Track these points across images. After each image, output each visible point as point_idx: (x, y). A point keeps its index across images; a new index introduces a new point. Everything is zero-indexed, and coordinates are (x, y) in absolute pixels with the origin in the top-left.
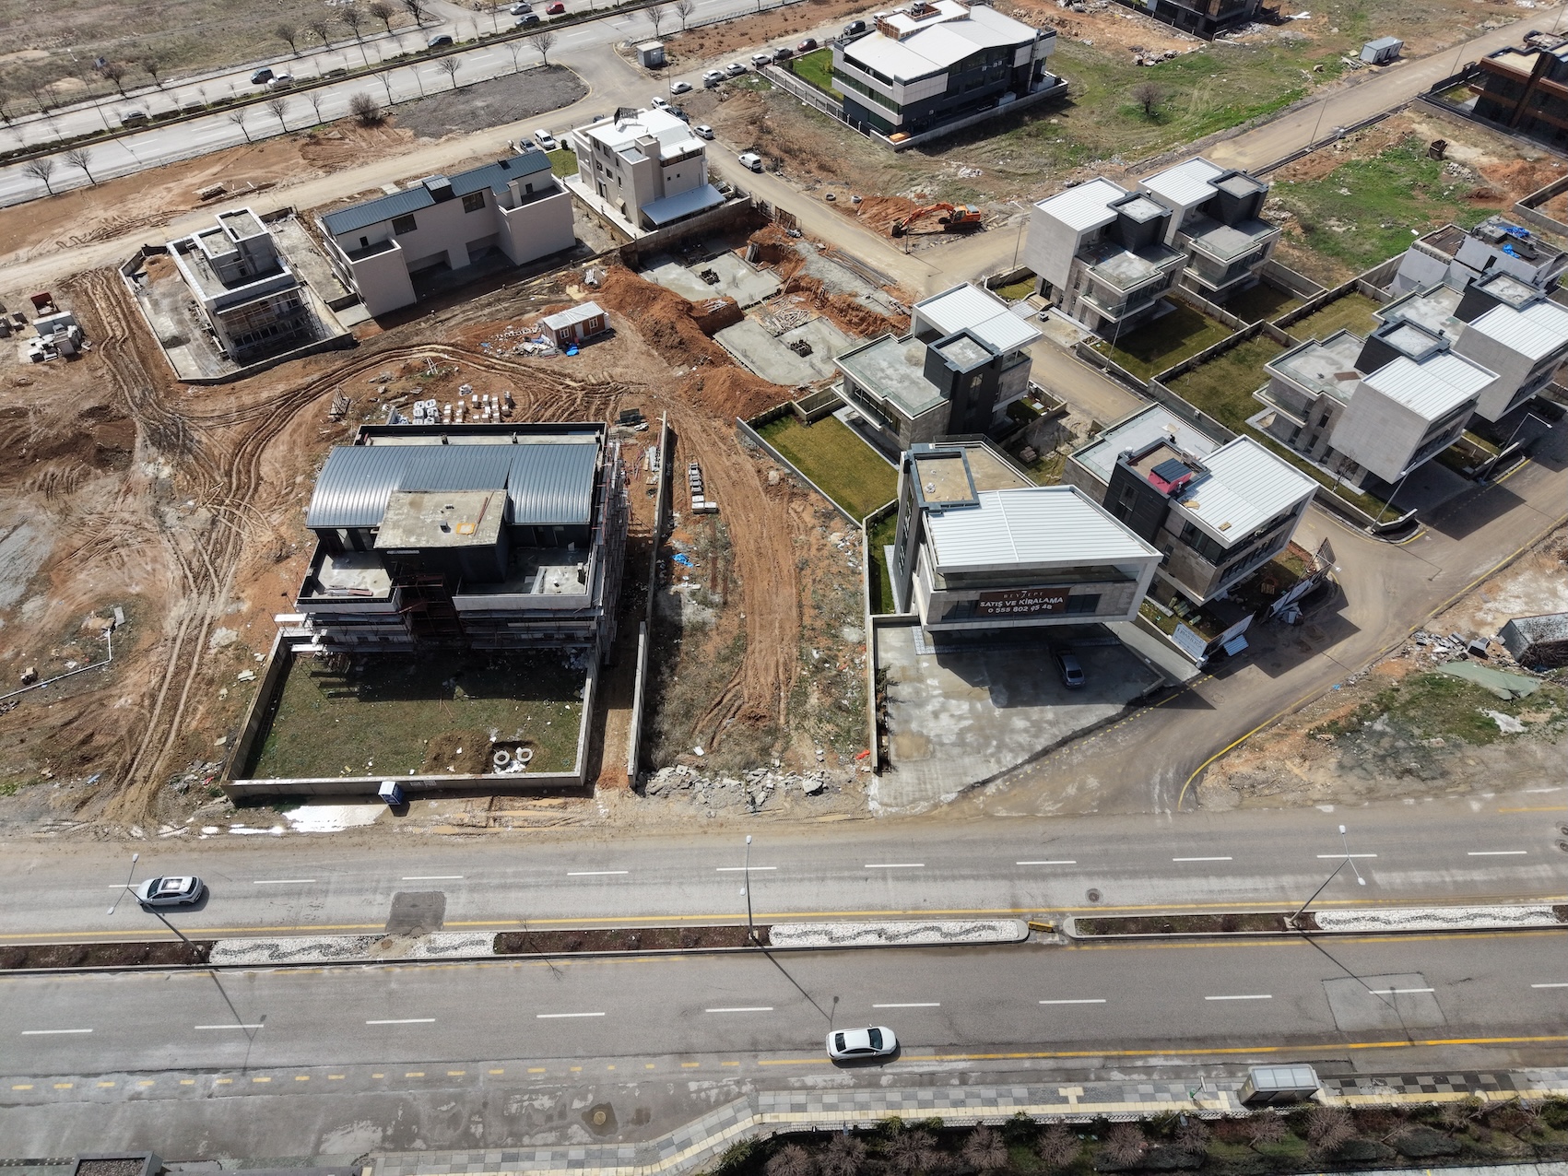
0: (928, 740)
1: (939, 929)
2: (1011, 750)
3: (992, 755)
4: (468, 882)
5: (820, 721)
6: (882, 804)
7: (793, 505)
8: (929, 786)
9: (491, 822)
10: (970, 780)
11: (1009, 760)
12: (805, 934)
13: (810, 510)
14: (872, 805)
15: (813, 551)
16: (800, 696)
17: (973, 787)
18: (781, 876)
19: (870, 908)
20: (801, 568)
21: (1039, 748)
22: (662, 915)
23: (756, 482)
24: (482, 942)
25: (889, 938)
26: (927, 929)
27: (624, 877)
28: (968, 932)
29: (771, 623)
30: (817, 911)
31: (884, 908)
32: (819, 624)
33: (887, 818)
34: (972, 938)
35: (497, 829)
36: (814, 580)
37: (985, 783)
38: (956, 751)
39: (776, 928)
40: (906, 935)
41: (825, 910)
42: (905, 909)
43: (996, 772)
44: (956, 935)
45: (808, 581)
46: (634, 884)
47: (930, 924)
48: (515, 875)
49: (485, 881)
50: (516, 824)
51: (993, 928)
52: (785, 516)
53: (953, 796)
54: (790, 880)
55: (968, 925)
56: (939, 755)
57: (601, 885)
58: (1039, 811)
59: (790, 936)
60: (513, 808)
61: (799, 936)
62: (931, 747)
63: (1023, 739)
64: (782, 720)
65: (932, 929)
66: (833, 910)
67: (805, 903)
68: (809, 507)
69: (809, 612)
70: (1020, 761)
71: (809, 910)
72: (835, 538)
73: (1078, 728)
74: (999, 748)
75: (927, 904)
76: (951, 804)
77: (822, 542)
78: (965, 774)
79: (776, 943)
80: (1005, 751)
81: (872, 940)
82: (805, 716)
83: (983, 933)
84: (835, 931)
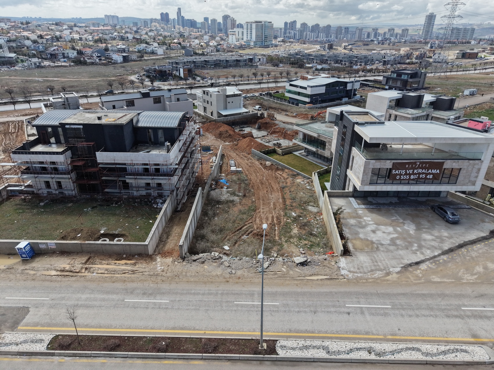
0: (372, 242)
1: (418, 350)
2: (429, 249)
3: (417, 250)
4: (51, 302)
5: (300, 240)
6: (350, 272)
7: (278, 172)
8: (380, 264)
9: (83, 270)
10: (407, 262)
11: (429, 253)
12: (307, 348)
14: (343, 272)
15: (289, 184)
16: (287, 228)
17: (410, 265)
18: (283, 309)
19: (355, 332)
20: (284, 187)
21: (446, 248)
23: (260, 166)
24: (41, 341)
25: (379, 355)
26: (408, 349)
27: (166, 304)
28: (444, 353)
30: (313, 332)
31: (367, 333)
32: (294, 204)
33: (355, 279)
34: (450, 358)
35: (86, 274)
36: (290, 191)
37: (417, 263)
38: (392, 248)
39: (282, 342)
40: (393, 353)
41: (319, 332)
42: (385, 335)
43: (423, 258)
44: (435, 355)
45: (287, 191)
46: (172, 308)
47: (410, 346)
48: (87, 299)
49: (64, 302)
50: (100, 271)
51: (466, 351)
52: (274, 175)
53: (399, 269)
54: (290, 311)
55: (443, 348)
56: (382, 249)
57: (147, 308)
58: (463, 279)
59: (293, 349)
60: (101, 263)
61: (301, 349)
62: (375, 246)
63: (433, 244)
64: (277, 238)
65: (413, 349)
66: (326, 332)
67: (303, 327)
68: (285, 173)
69: (288, 201)
70: (436, 254)
71: (306, 331)
72: (299, 181)
74: (420, 247)
75: (401, 332)
76: (398, 272)
77: (292, 182)
78: (403, 259)
79: (282, 353)
80: (424, 249)
81: (364, 355)
82: (291, 237)
83: (458, 354)
84: (330, 347)
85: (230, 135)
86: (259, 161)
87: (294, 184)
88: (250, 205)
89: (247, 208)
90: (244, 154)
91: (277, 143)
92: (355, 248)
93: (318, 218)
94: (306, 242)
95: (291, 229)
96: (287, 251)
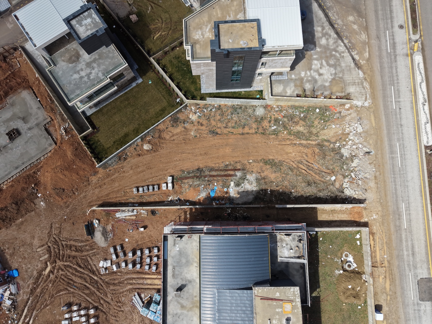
0: (334, 79)
1: (421, 83)
2: (337, 47)
3: (340, 54)
4: (412, 270)
5: (313, 126)
6: (366, 100)
7: (168, 137)
8: (356, 81)
9: (383, 265)
10: (353, 65)
11: (342, 48)
12: (426, 132)
13: (170, 129)
14: (366, 104)
15: (203, 128)
16: (298, 135)
17: (356, 64)
18: (401, 141)
19: (412, 108)
20: (214, 133)
21: (335, 36)
22: (421, 188)
23: (148, 157)
25: (425, 101)
27: (405, 204)
28: (420, 73)
30: (415, 128)
31: (412, 103)
32: (254, 126)
33: (372, 99)
34: (423, 72)
36: (225, 127)
37: (354, 59)
38: (339, 69)
40: (424, 95)
41: (414, 125)
42: (412, 95)
43: (348, 54)
44: (422, 77)
45: (225, 131)
46: (408, 200)
48: (407, 250)
49: (411, 263)
50: (383, 254)
51: (419, 64)
52: (175, 142)
53: (360, 72)
54: (403, 138)
55: (418, 72)
56: (341, 75)
57: (410, 214)
58: (366, 41)
59: (428, 138)
62: (337, 78)
63: (331, 41)
64: (314, 143)
65: (420, 86)
66: (414, 122)
67: (412, 133)
68: (169, 129)
69: (246, 130)
70: (342, 44)
71: (415, 131)
72: (194, 117)
73: (325, 19)
74: (336, 51)
75: (409, 87)
76: (364, 73)
77: (196, 124)
78: (350, 66)
80: (338, 49)
81: (427, 107)
82: (311, 133)
83: (421, 68)
84: (425, 121)
85: (16, 204)
86: (125, 159)
87: (205, 122)
88: (261, 164)
89: (268, 167)
90: (94, 179)
91: (7, 134)
92: (342, 92)
93: (277, 109)
94: (316, 123)
95: (299, 132)
96: (333, 137)
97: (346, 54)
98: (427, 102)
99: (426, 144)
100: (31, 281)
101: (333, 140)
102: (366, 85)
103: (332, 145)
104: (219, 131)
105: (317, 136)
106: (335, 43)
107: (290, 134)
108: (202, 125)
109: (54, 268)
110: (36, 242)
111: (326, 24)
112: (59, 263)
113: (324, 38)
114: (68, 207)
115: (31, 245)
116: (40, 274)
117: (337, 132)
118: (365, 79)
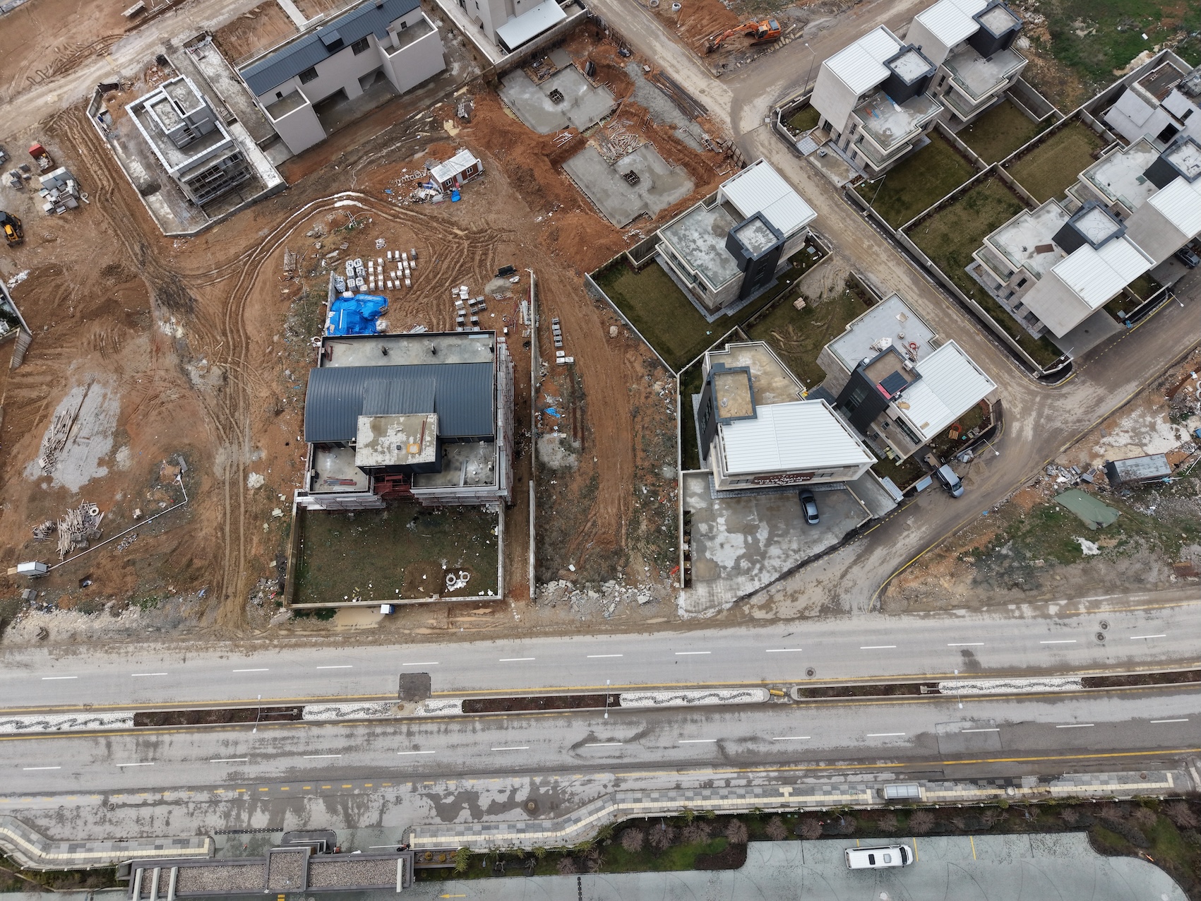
0: (716, 564)
1: (718, 695)
2: (768, 572)
3: (756, 575)
4: (441, 666)
5: (648, 543)
6: (686, 611)
7: (628, 356)
8: (715, 598)
9: (450, 625)
10: (741, 593)
11: (766, 578)
12: (640, 699)
13: (640, 359)
14: (681, 612)
15: (643, 399)
16: (635, 523)
17: (742, 598)
19: (678, 681)
20: (635, 414)
21: (785, 569)
22: (557, 687)
23: (600, 333)
24: (455, 706)
25: (689, 701)
26: (711, 695)
27: (533, 662)
28: (734, 697)
29: (615, 464)
30: (647, 683)
31: (685, 681)
32: (646, 464)
33: (689, 620)
34: (737, 700)
35: (454, 630)
36: (643, 427)
37: (750, 595)
38: (733, 573)
39: (624, 695)
40: (699, 699)
41: (651, 683)
42: (698, 683)
43: (757, 588)
44: (727, 699)
45: (638, 427)
47: (712, 692)
50: (465, 625)
51: (749, 694)
52: (622, 366)
53: (730, 605)
55: (735, 693)
56: (723, 575)
57: (520, 668)
58: (782, 615)
59: (631, 700)
60: (462, 615)
61: (637, 700)
62: (718, 570)
63: (776, 563)
64: (623, 543)
65: (714, 695)
66: (656, 683)
68: (639, 357)
69: (640, 454)
70: (773, 579)
71: (642, 683)
72: (657, 387)
73: (811, 555)
74: (761, 570)
75: (713, 679)
76: (729, 610)
77: (648, 390)
78: (738, 589)
79: (624, 705)
80: (764, 572)
81: (679, 702)
82: (638, 540)
83: (743, 697)
84: (657, 697)
85: (539, 190)
86: (598, 307)
87: (650, 400)
88: (591, 473)
89: (588, 482)
90: (571, 273)
91: (632, 172)
92: (697, 576)
93: (672, 495)
94: (653, 547)
95: (638, 523)
96: (632, 569)
97: (757, 585)
98: (688, 704)
99: (621, 697)
100: (446, 215)
101: (628, 570)
102: (710, 613)
103: (619, 568)
104: (639, 419)
105: (633, 549)
106: (775, 569)
107: (636, 511)
108: (647, 398)
109: (461, 238)
110: (492, 217)
111: (803, 556)
112: (466, 244)
113: (781, 552)
114: (535, 247)
115: (489, 211)
116: (453, 224)
117: (638, 573)
118: (719, 612)
